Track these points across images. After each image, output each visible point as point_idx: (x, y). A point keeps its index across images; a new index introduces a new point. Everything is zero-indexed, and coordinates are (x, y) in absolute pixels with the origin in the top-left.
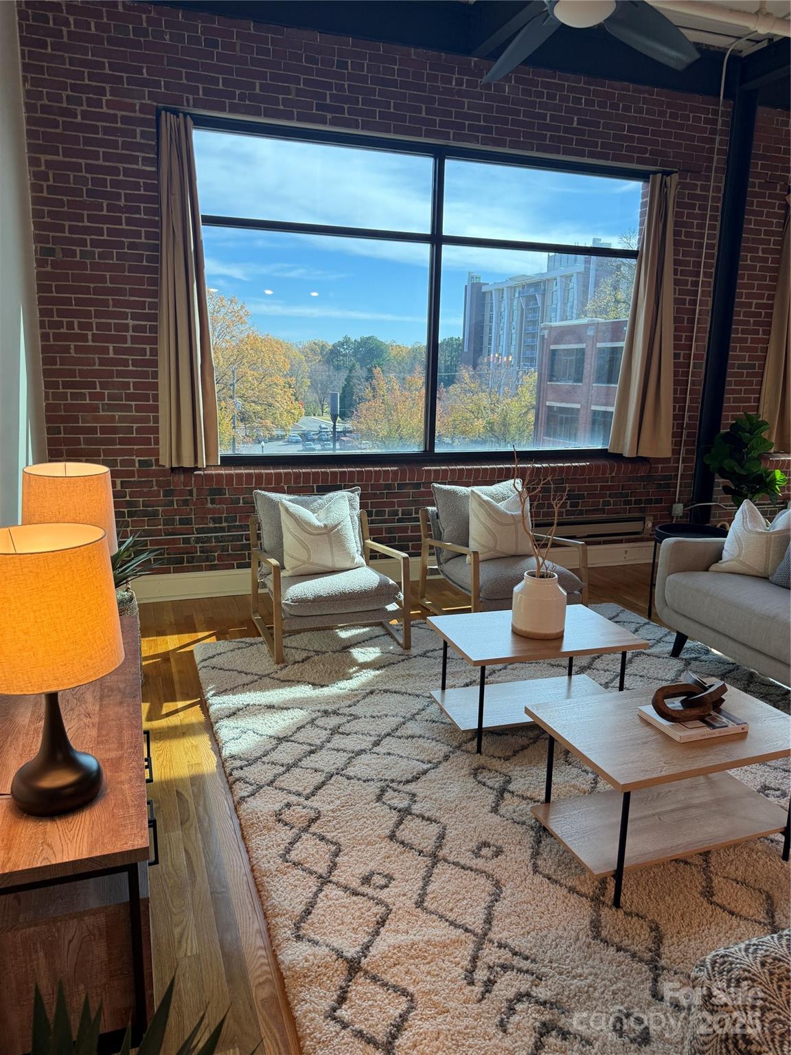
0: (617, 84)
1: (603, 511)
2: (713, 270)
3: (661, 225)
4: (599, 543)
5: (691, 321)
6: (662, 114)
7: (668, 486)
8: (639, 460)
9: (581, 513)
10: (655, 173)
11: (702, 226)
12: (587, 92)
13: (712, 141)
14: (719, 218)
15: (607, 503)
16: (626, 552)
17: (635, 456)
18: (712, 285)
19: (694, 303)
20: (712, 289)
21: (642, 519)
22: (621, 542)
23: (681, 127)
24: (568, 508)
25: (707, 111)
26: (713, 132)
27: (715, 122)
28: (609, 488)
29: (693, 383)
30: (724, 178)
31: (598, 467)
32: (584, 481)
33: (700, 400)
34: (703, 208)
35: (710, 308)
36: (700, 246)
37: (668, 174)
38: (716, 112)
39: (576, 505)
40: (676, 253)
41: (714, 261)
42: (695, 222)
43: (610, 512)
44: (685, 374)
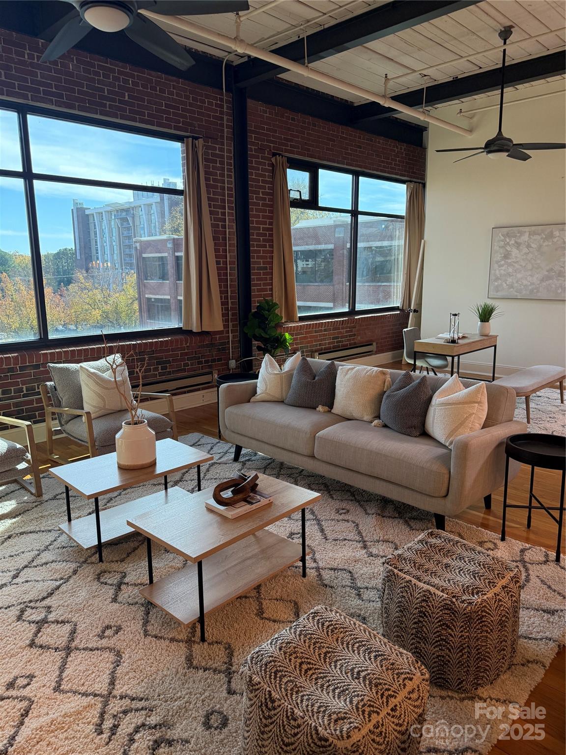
0: (153, 73)
1: (184, 370)
2: (234, 205)
3: (196, 173)
4: (185, 393)
5: (224, 239)
6: (187, 97)
7: (224, 349)
8: (203, 334)
9: (169, 373)
10: (188, 137)
11: (222, 175)
12: (132, 76)
13: (222, 119)
14: (233, 170)
15: (186, 365)
16: (203, 396)
17: (200, 331)
18: (234, 215)
19: (224, 227)
20: (234, 218)
21: (211, 373)
22: (199, 390)
23: (201, 107)
24: (160, 371)
25: (216, 99)
26: (222, 113)
27: (222, 106)
28: (186, 354)
29: (231, 281)
30: (232, 144)
31: (177, 341)
32: (168, 351)
33: (237, 291)
34: (222, 163)
35: (235, 230)
36: (223, 188)
37: (197, 138)
38: (222, 100)
39: (166, 368)
40: (208, 192)
41: (233, 199)
42: (218, 172)
43: (189, 370)
44: (225, 274)
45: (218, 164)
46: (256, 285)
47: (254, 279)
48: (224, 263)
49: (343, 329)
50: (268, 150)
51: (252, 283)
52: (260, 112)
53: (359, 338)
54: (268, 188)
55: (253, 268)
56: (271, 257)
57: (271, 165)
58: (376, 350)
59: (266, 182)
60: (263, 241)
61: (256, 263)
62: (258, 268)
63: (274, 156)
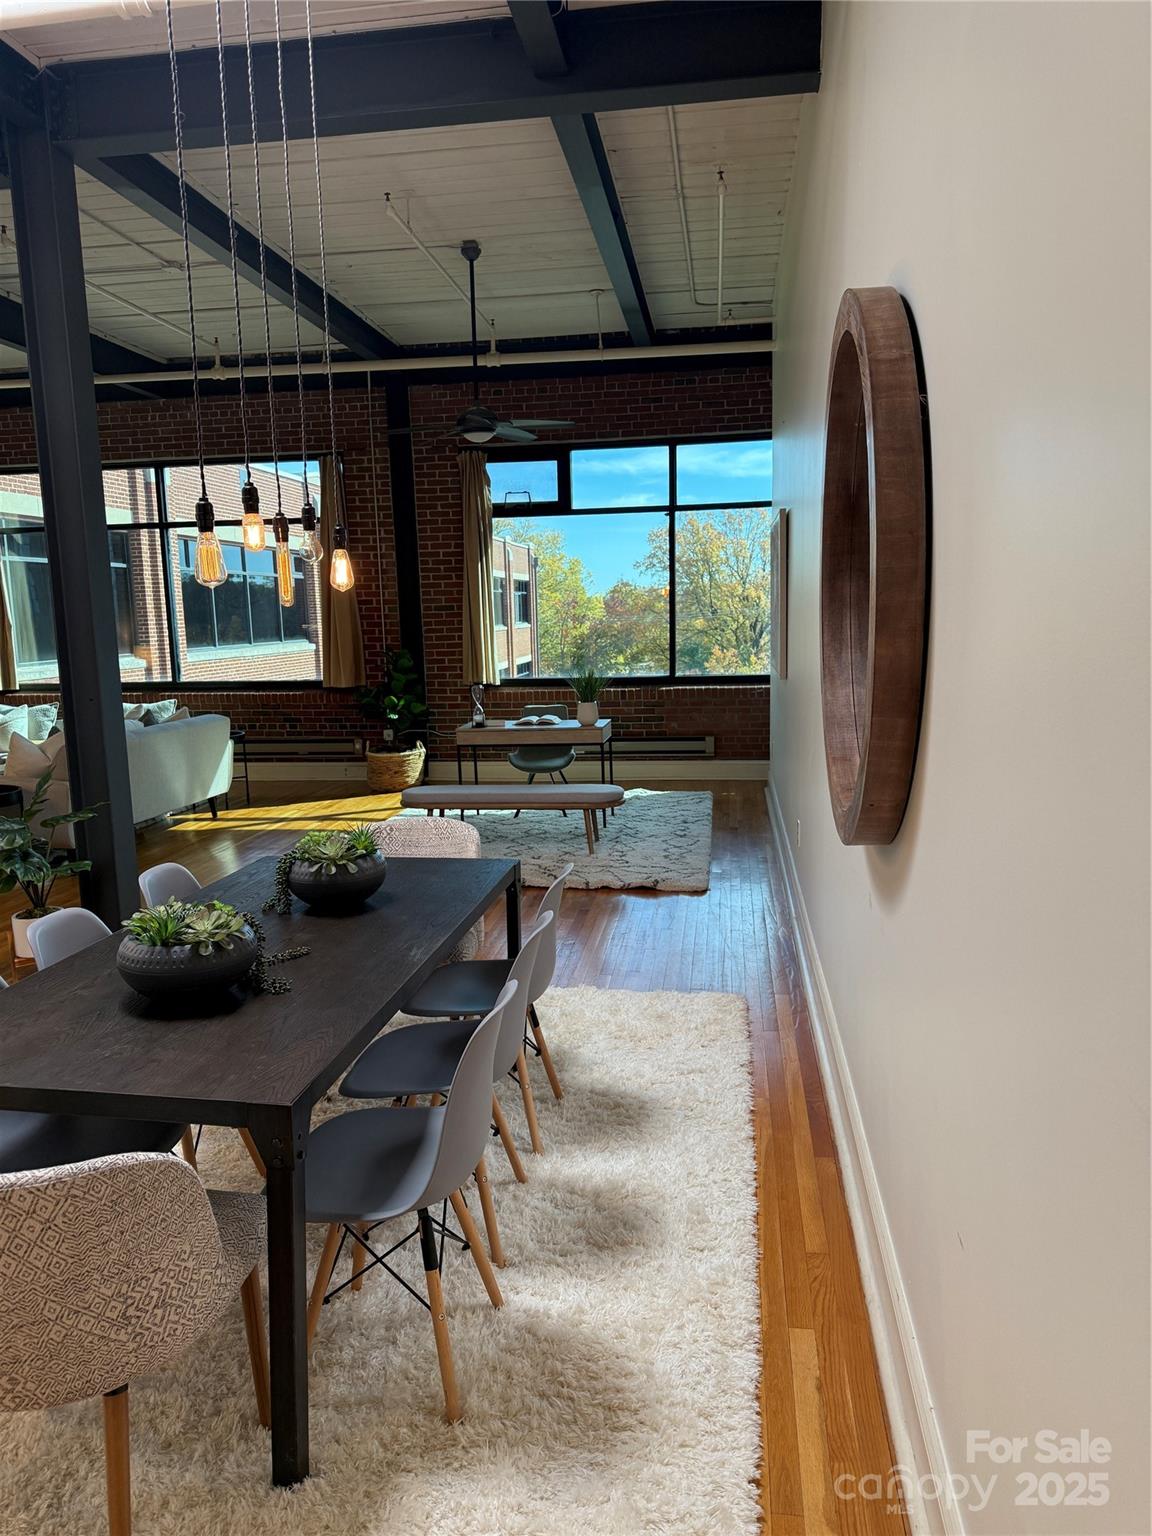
31: (310, 697)
39: (296, 727)
42: (368, 489)
44: (379, 617)
45: (367, 480)
46: (434, 631)
47: (430, 623)
48: (378, 602)
49: (627, 705)
50: (450, 446)
51: (424, 628)
52: (435, 397)
53: (674, 725)
54: (453, 498)
55: (427, 608)
56: (460, 593)
57: (456, 466)
58: (715, 752)
59: (449, 490)
60: (446, 570)
61: (433, 601)
62: (436, 608)
63: (460, 452)
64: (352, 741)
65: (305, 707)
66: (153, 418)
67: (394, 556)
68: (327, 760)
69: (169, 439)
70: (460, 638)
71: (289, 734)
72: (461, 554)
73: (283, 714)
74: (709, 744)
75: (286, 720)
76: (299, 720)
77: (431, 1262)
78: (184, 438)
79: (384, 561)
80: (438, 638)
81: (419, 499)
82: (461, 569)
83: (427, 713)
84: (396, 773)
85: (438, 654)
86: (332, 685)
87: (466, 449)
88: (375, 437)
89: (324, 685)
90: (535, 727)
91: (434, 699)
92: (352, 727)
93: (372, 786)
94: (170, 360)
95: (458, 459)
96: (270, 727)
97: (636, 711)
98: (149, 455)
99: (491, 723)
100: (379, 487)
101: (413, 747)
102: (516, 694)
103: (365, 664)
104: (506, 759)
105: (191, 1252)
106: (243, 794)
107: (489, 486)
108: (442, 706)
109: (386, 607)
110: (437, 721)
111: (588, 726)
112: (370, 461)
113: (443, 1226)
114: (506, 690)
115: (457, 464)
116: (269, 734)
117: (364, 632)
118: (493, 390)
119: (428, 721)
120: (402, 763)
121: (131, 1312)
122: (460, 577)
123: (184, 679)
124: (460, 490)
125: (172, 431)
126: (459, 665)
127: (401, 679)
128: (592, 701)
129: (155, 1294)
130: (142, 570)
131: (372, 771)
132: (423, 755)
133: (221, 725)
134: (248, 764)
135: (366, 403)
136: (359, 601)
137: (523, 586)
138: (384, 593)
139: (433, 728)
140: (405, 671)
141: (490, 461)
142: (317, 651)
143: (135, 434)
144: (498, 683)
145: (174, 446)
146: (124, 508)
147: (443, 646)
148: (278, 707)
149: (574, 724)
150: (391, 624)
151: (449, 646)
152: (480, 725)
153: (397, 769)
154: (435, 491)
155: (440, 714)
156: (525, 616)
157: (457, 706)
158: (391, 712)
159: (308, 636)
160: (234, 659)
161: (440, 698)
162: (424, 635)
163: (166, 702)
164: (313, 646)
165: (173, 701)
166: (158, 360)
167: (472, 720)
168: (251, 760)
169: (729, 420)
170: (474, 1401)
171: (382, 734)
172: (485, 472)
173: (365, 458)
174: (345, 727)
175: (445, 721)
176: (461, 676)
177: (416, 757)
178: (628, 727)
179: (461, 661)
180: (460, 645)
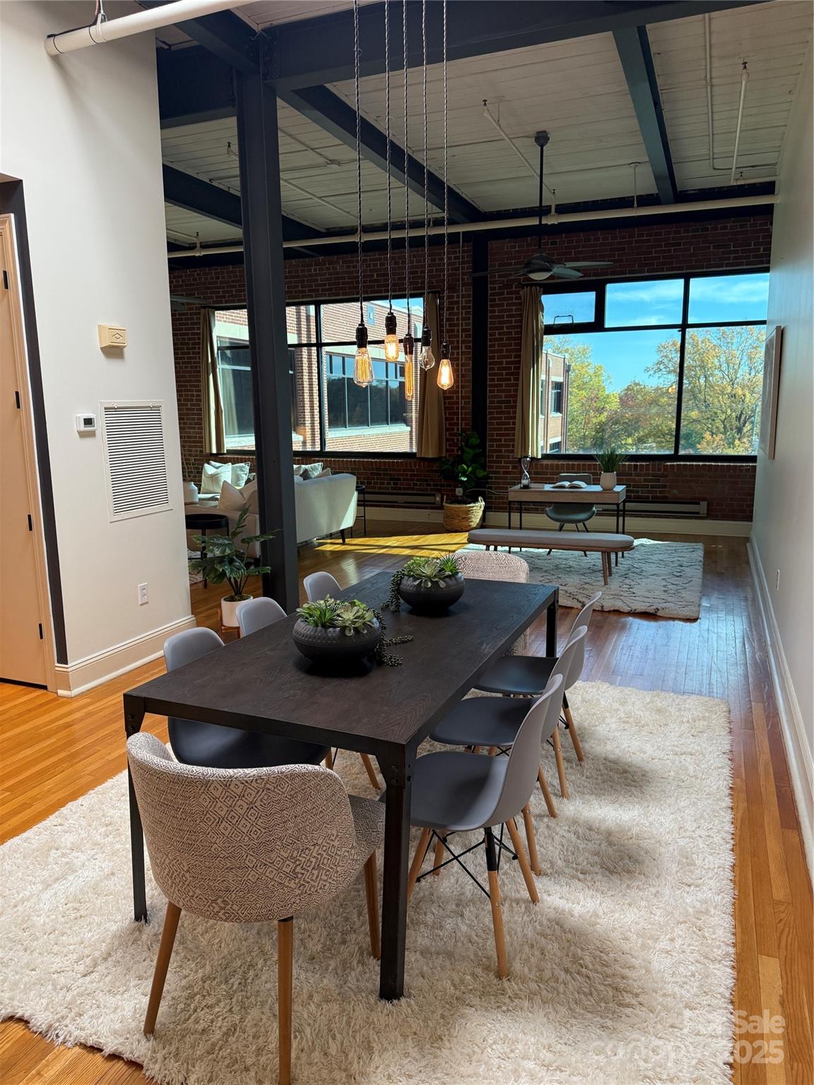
1: (413, 489)
2: (471, 344)
4: (412, 508)
9: (400, 489)
13: (463, 268)
14: (470, 312)
15: (415, 484)
18: (471, 353)
22: (426, 508)
25: (455, 253)
28: (415, 475)
30: (471, 289)
32: (400, 470)
35: (471, 367)
39: (397, 484)
43: (418, 490)
44: (458, 408)
45: (455, 310)
46: (495, 418)
47: (493, 413)
48: (458, 397)
49: (637, 475)
50: (516, 283)
51: (488, 417)
52: (508, 249)
53: (675, 491)
54: (516, 321)
55: (492, 402)
56: (516, 391)
57: (519, 298)
58: (707, 514)
59: (513, 316)
60: (507, 374)
61: (495, 397)
62: (498, 402)
63: (523, 288)
64: (434, 495)
65: (404, 470)
66: (315, 270)
67: (471, 365)
68: (417, 508)
69: (325, 285)
70: (514, 423)
71: (393, 488)
72: (519, 362)
73: (390, 475)
74: (703, 508)
75: (391, 479)
76: (399, 479)
77: (492, 865)
78: (334, 284)
79: (463, 368)
80: (497, 424)
81: (491, 323)
82: (518, 374)
83: (487, 477)
84: (463, 518)
85: (497, 435)
86: (423, 456)
87: (527, 285)
88: (463, 279)
89: (418, 456)
90: (567, 490)
91: (492, 467)
92: (434, 485)
93: (446, 527)
94: (328, 229)
95: (521, 293)
96: (381, 483)
97: (645, 481)
98: (311, 296)
99: (534, 486)
100: (464, 315)
101: (476, 501)
102: (552, 465)
103: (446, 441)
104: (543, 512)
105: (337, 836)
106: (362, 528)
107: (543, 312)
108: (499, 473)
109: (463, 401)
110: (494, 483)
111: (607, 490)
112: (458, 297)
113: (500, 841)
114: (545, 462)
115: (520, 297)
116: (379, 488)
117: (446, 419)
118: (550, 241)
119: (487, 483)
120: (468, 512)
121: (298, 870)
122: (517, 379)
123: (327, 449)
124: (521, 315)
125: (327, 279)
126: (511, 443)
127: (470, 453)
128: (612, 472)
129: (314, 860)
130: (303, 375)
131: (447, 517)
132: (483, 507)
133: (350, 481)
134: (366, 508)
135: (458, 255)
136: (444, 397)
137: (559, 386)
138: (462, 391)
139: (491, 488)
140: (473, 447)
141: (544, 293)
142: (411, 432)
143: (303, 281)
144: (540, 457)
145: (326, 290)
146: (293, 333)
147: (501, 429)
148: (386, 470)
149: (598, 488)
150: (466, 414)
151: (505, 429)
152: (526, 487)
153: (464, 516)
154: (503, 317)
155: (496, 478)
156: (558, 408)
157: (508, 473)
158: (462, 476)
159: (406, 421)
160: (357, 436)
161: (497, 467)
162: (488, 421)
163: (316, 464)
164: (409, 429)
165: (320, 464)
166: (320, 230)
167: (521, 483)
168: (367, 506)
169: (735, 258)
170: (517, 966)
171: (455, 491)
172: (540, 302)
173: (455, 294)
174: (430, 485)
175: (499, 483)
176: (513, 451)
177: (478, 508)
178: (638, 492)
179: (513, 440)
180: (514, 429)
